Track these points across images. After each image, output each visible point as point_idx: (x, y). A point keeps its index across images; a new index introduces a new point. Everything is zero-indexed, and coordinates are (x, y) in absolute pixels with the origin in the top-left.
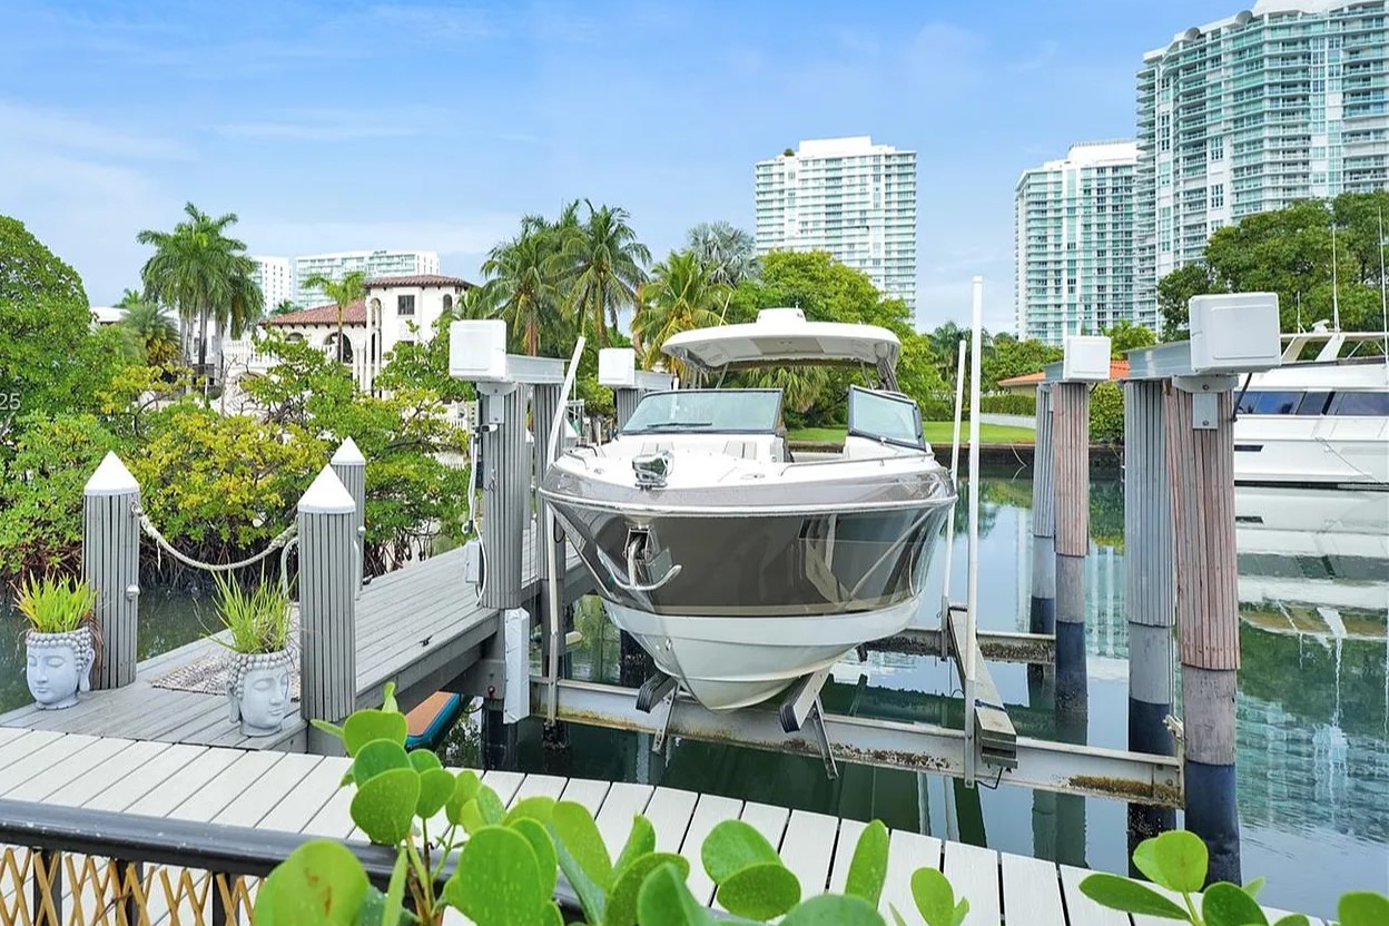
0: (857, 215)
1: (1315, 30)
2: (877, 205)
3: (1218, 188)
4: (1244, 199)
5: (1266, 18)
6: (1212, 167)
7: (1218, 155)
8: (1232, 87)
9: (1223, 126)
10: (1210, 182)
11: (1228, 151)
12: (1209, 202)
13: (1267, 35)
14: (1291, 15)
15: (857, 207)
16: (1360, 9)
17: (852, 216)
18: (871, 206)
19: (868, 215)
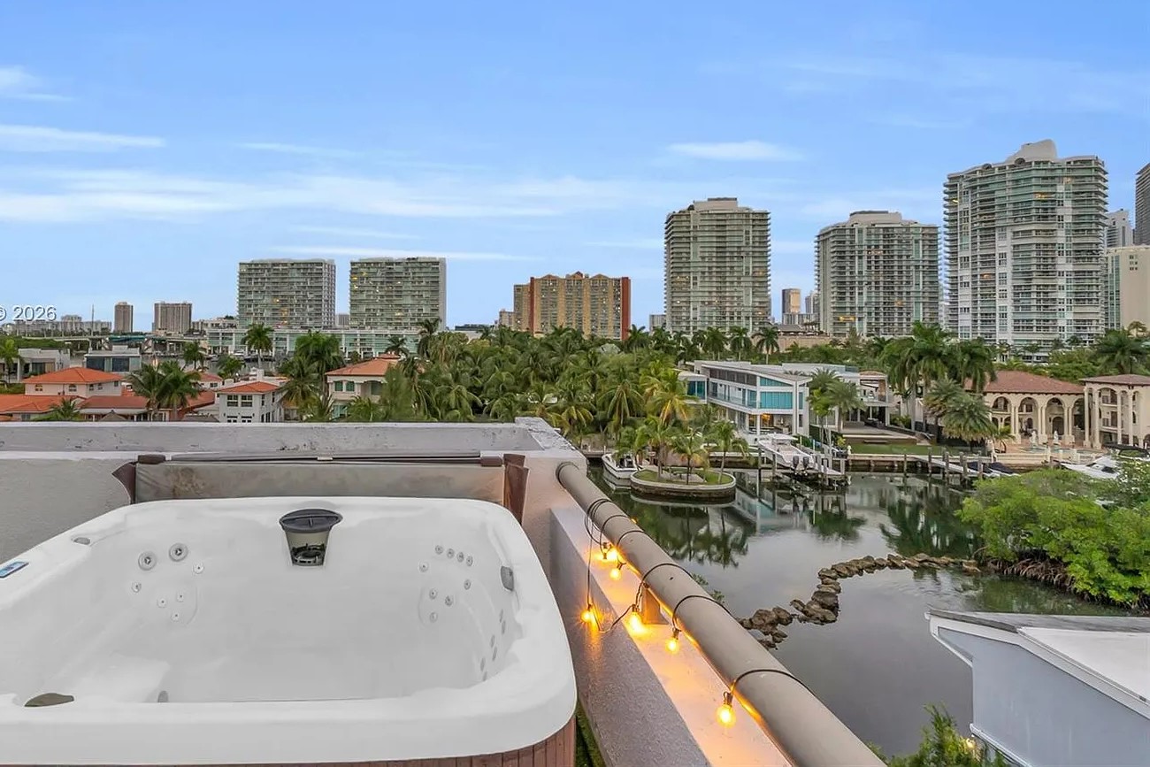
0: (736, 249)
1: (1059, 173)
2: (747, 243)
3: (1003, 255)
4: (1019, 262)
5: (1033, 164)
6: (998, 243)
7: (1003, 237)
8: (1013, 200)
9: (1007, 221)
10: (998, 251)
11: (1009, 235)
12: (997, 262)
13: (1034, 173)
14: (1046, 163)
15: (736, 245)
16: (1079, 163)
17: (732, 250)
18: (744, 244)
19: (742, 249)
